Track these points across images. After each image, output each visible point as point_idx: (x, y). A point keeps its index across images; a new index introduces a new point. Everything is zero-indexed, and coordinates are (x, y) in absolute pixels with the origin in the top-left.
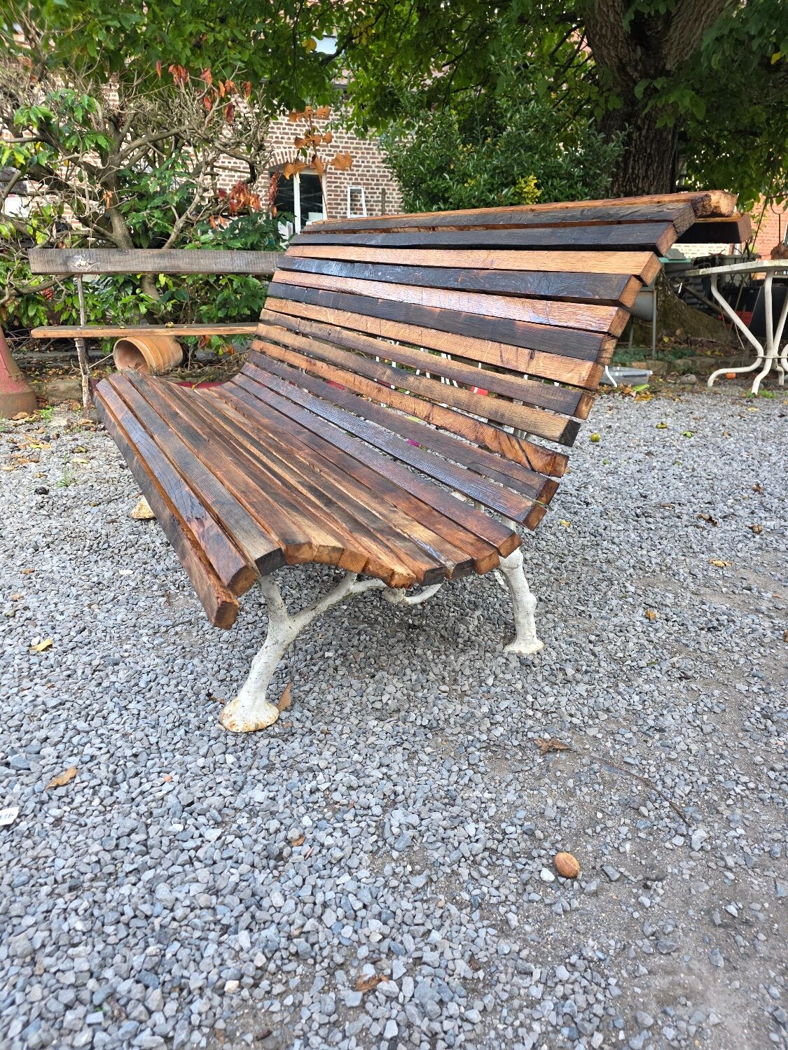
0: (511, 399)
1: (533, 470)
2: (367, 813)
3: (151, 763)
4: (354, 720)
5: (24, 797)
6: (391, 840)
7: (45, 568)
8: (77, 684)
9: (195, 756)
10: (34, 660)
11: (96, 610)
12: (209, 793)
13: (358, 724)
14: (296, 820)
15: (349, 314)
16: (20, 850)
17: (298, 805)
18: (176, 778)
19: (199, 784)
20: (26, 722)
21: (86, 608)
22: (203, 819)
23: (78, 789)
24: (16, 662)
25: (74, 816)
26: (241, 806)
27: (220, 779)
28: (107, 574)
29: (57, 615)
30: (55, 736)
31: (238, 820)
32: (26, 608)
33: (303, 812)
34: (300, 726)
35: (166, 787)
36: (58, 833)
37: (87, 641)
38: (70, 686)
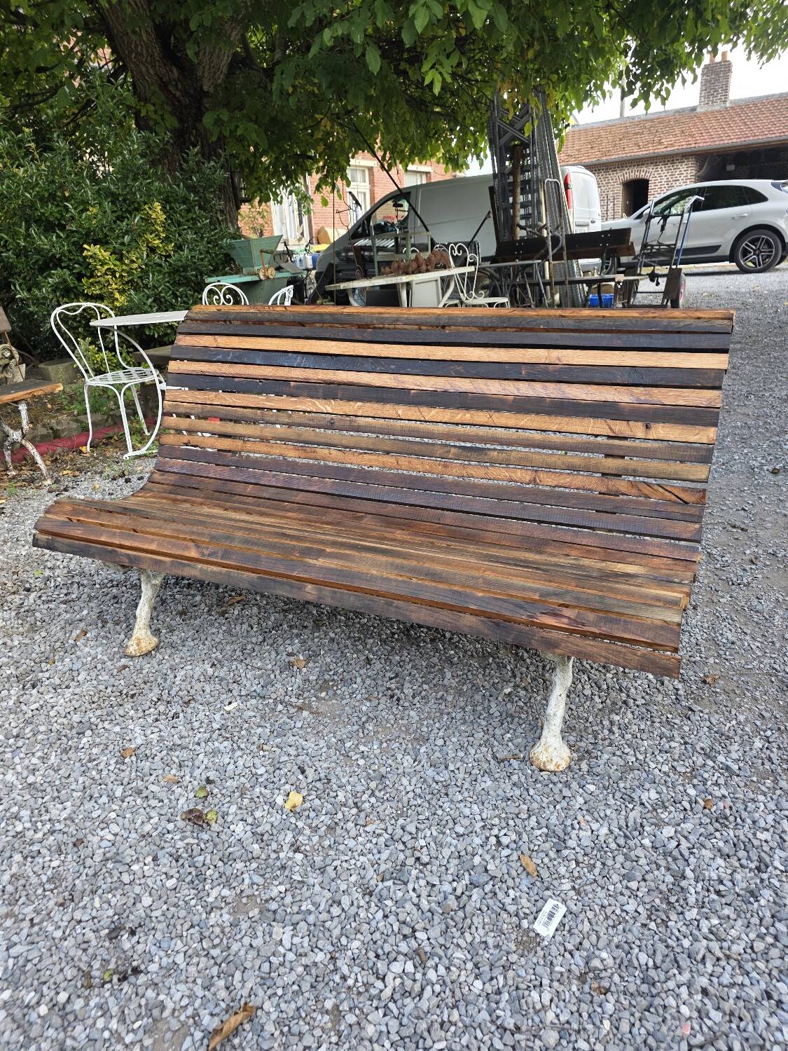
0: (623, 457)
1: (686, 503)
2: (708, 768)
3: (553, 820)
4: (606, 723)
5: (531, 894)
6: (741, 773)
7: (139, 741)
8: (387, 809)
9: (567, 799)
10: (312, 814)
11: (273, 749)
12: (623, 813)
13: (612, 723)
14: (688, 795)
15: (359, 404)
16: (593, 921)
17: (674, 787)
18: (588, 818)
19: (608, 812)
20: (417, 854)
21: (261, 753)
22: (647, 828)
23: (550, 865)
24: (300, 824)
25: (579, 881)
26: (650, 808)
27: (612, 801)
28: (217, 717)
29: (254, 770)
30: (460, 847)
31: (663, 816)
32: (209, 781)
33: (682, 788)
34: (582, 744)
35: (595, 826)
36: (590, 896)
37: (322, 775)
38: (387, 812)
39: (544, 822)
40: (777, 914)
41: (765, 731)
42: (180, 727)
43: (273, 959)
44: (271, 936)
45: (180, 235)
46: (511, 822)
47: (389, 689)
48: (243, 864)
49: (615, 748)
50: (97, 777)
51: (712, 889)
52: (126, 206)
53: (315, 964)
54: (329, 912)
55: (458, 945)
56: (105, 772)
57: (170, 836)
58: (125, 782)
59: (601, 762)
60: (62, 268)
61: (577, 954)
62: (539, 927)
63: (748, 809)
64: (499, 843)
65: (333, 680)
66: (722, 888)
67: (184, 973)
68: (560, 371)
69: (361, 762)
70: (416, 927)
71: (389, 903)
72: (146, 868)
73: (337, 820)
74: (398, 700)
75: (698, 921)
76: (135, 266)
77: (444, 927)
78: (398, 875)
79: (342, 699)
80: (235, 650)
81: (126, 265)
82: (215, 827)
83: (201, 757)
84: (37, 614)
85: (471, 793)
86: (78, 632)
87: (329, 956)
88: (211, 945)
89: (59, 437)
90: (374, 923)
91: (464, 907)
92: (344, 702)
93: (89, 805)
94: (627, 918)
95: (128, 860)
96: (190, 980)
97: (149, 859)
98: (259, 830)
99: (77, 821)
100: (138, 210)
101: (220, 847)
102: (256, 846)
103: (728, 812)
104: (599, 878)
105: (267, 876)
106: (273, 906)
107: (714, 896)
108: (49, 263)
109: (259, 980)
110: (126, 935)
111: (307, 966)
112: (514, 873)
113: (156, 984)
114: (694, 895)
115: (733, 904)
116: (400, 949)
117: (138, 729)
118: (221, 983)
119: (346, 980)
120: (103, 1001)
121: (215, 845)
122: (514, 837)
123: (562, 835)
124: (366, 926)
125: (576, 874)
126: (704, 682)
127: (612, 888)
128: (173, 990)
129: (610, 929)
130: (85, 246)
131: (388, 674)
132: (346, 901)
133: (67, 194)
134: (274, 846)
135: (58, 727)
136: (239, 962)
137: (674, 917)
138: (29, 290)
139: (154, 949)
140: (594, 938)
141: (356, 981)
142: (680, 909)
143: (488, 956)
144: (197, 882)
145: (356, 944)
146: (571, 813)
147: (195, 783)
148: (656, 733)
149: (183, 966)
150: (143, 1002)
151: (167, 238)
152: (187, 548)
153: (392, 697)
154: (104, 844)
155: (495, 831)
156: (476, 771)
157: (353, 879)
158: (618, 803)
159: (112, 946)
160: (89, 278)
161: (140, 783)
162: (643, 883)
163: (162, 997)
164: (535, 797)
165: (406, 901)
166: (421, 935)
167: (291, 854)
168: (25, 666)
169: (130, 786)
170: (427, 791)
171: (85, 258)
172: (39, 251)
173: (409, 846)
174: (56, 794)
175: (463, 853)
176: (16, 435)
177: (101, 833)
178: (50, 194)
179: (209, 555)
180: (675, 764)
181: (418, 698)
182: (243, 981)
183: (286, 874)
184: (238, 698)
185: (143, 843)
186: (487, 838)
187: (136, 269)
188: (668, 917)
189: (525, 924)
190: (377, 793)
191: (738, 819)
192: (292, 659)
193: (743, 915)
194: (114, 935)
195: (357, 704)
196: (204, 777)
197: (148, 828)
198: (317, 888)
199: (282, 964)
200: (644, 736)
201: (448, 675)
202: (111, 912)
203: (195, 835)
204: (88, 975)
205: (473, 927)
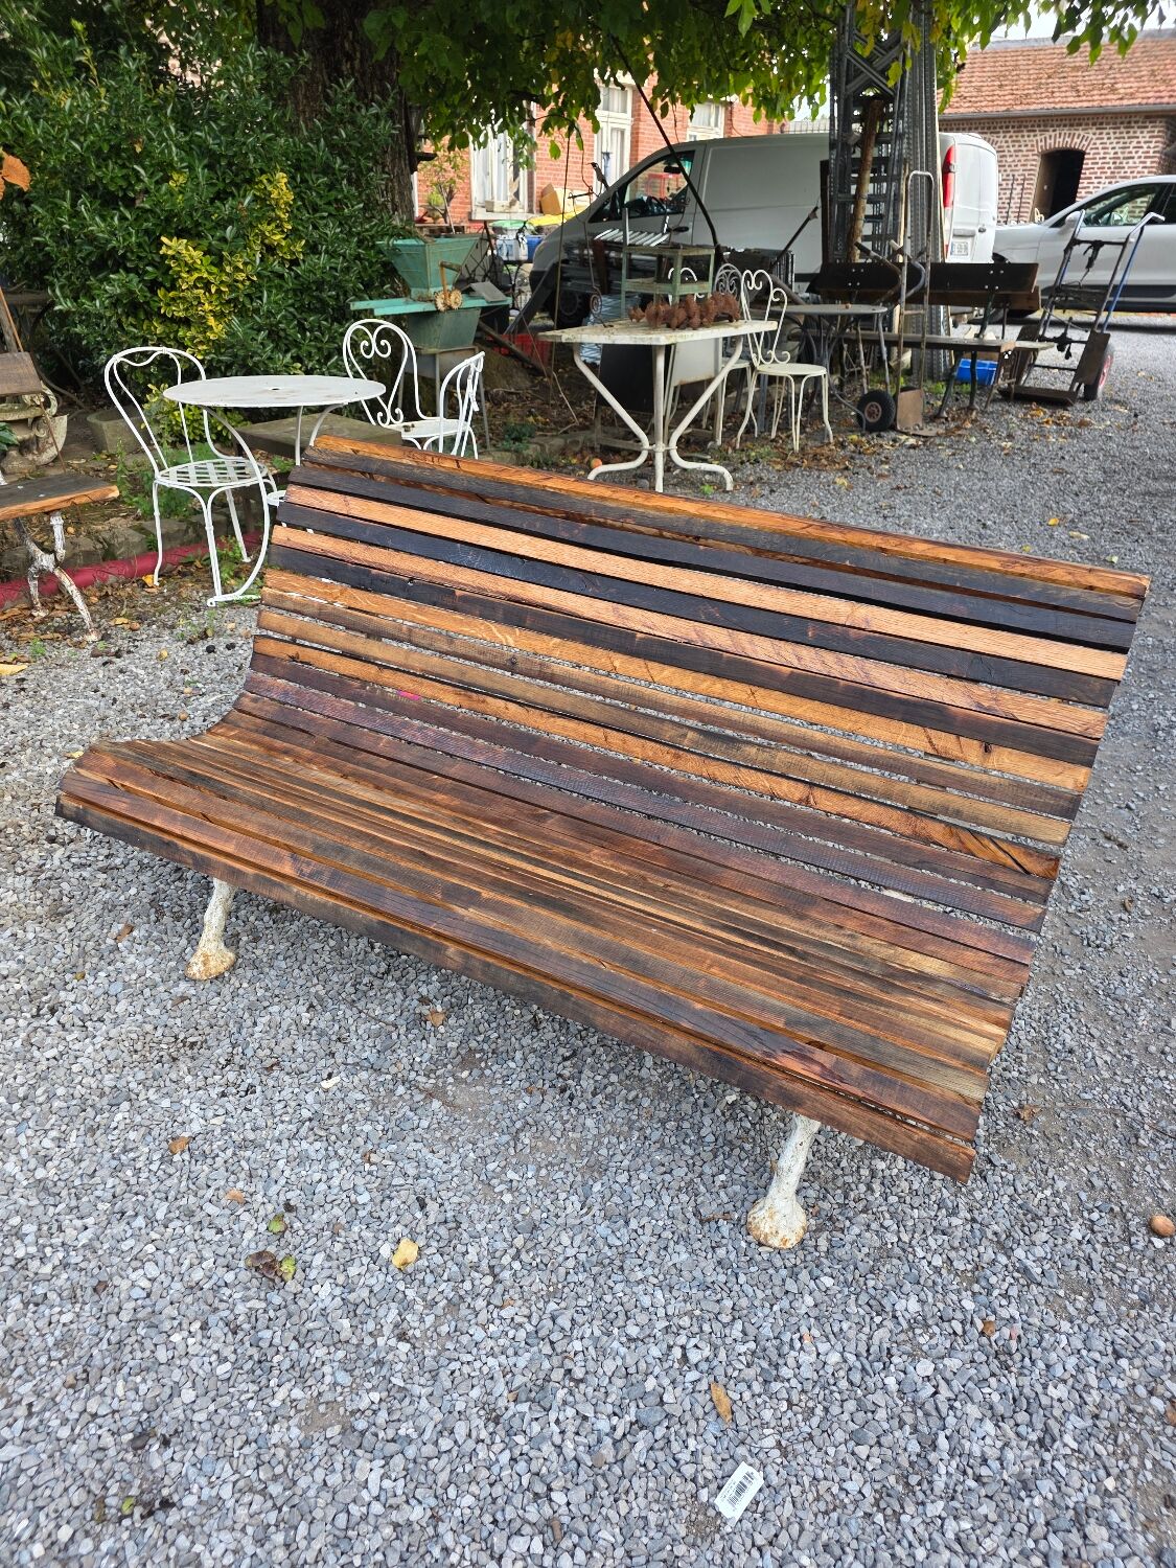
0: (944, 788)
1: (1027, 873)
2: (999, 1267)
3: (767, 1331)
4: (865, 1172)
5: (719, 1449)
6: (1045, 1282)
7: (196, 1127)
8: (536, 1282)
9: (791, 1297)
10: (429, 1279)
11: (385, 1162)
12: (866, 1330)
13: (873, 1173)
14: (962, 1309)
15: (557, 640)
16: (799, 1501)
17: (945, 1294)
18: (816, 1332)
19: (845, 1326)
20: (569, 1364)
21: (367, 1166)
22: (895, 1360)
23: (751, 1405)
24: (411, 1294)
25: (788, 1435)
26: (905, 1325)
27: (852, 1309)
28: (310, 1098)
29: (353, 1197)
30: (630, 1361)
31: (921, 1340)
32: (289, 1207)
33: (955, 1298)
34: (825, 1205)
35: (823, 1347)
36: (801, 1460)
37: (450, 1214)
38: (534, 1289)
39: (752, 1331)
40: (1054, 1522)
41: (1090, 1211)
42: (256, 1110)
43: (353, 1508)
44: (353, 1471)
45: (315, 227)
46: (706, 1328)
47: (560, 1076)
48: (325, 1350)
49: (872, 1217)
50: (133, 1181)
51: (970, 1471)
52: (233, 176)
53: (409, 1524)
54: (436, 1443)
55: (607, 1518)
56: (144, 1175)
57: (227, 1292)
58: (172, 1195)
59: (848, 1238)
60: (128, 271)
61: (768, 1551)
62: (722, 1503)
63: (1044, 1344)
64: (685, 1358)
65: (482, 1050)
66: (984, 1471)
67: (231, 1514)
68: (866, 640)
69: (507, 1198)
70: (553, 1485)
71: (520, 1439)
72: (191, 1341)
73: (462, 1293)
74: (571, 1097)
75: (943, 1519)
76: (241, 276)
77: (591, 1488)
78: (537, 1394)
79: (492, 1085)
80: (344, 984)
81: (228, 274)
82: (292, 1286)
83: (281, 1163)
84: (64, 885)
85: (656, 1271)
86: (121, 926)
87: (429, 1513)
88: (270, 1475)
89: (114, 558)
90: (495, 1469)
91: (623, 1460)
92: (493, 1091)
93: (118, 1228)
94: (846, 1501)
95: (167, 1326)
96: (238, 1526)
97: (196, 1326)
98: (352, 1297)
99: (100, 1252)
100: (250, 181)
101: (295, 1319)
102: (346, 1323)
103: (1014, 1345)
104: (817, 1433)
105: (357, 1372)
106: (361, 1425)
107: (971, 1483)
108: (107, 261)
109: (330, 1538)
110: (157, 1446)
111: (399, 1525)
112: (699, 1412)
113: (192, 1527)
114: (944, 1478)
115: (997, 1498)
116: (527, 1516)
117: (195, 1107)
118: (279, 1538)
119: (448, 1554)
120: (118, 1545)
121: (290, 1316)
122: (707, 1352)
123: (775, 1358)
124: (484, 1473)
125: (786, 1423)
126: (1018, 1116)
127: (831, 1451)
128: (213, 1540)
129: (820, 1516)
130: (164, 239)
131: (562, 1051)
132: (461, 1429)
133: (139, 150)
134: (371, 1326)
135: (83, 1091)
136: (306, 1509)
137: (910, 1508)
138: (75, 299)
139: (192, 1472)
140: (795, 1529)
141: (462, 1556)
142: (921, 1496)
143: (645, 1540)
144: (258, 1372)
145: (468, 1500)
146: (793, 1320)
147: (270, 1207)
148: (933, 1198)
149: (230, 1504)
150: (172, 1552)
151: (294, 230)
152: (279, 859)
153: (563, 1090)
154: (137, 1293)
155: (682, 1340)
156: (667, 1234)
157: (475, 1393)
158: (862, 1312)
159: (136, 1459)
160: (169, 290)
161: (192, 1199)
162: (876, 1450)
163: (198, 1548)
164: (745, 1287)
165: (544, 1439)
166: (559, 1497)
167: (393, 1342)
168: (41, 977)
169: (177, 1203)
170: (594, 1259)
171: (164, 257)
172: (91, 239)
173: (559, 1350)
174: (74, 1203)
175: (632, 1370)
176: (46, 561)
177: (133, 1276)
178: (111, 147)
179: (311, 876)
180: (953, 1254)
181: (600, 1097)
182: (309, 1538)
183: (383, 1373)
184: (342, 1067)
185: (189, 1299)
186: (670, 1347)
187: (242, 282)
188: (902, 1507)
189: (704, 1495)
190: (523, 1256)
191: (1027, 1360)
192: (425, 1010)
193: (1006, 1517)
194: (139, 1443)
195: (512, 1097)
196: (282, 1199)
197: (198, 1275)
198: (424, 1404)
199: (364, 1518)
200: (917, 1201)
201: (649, 1062)
202: (138, 1406)
203: (262, 1295)
204: (101, 1502)
205: (632, 1493)
